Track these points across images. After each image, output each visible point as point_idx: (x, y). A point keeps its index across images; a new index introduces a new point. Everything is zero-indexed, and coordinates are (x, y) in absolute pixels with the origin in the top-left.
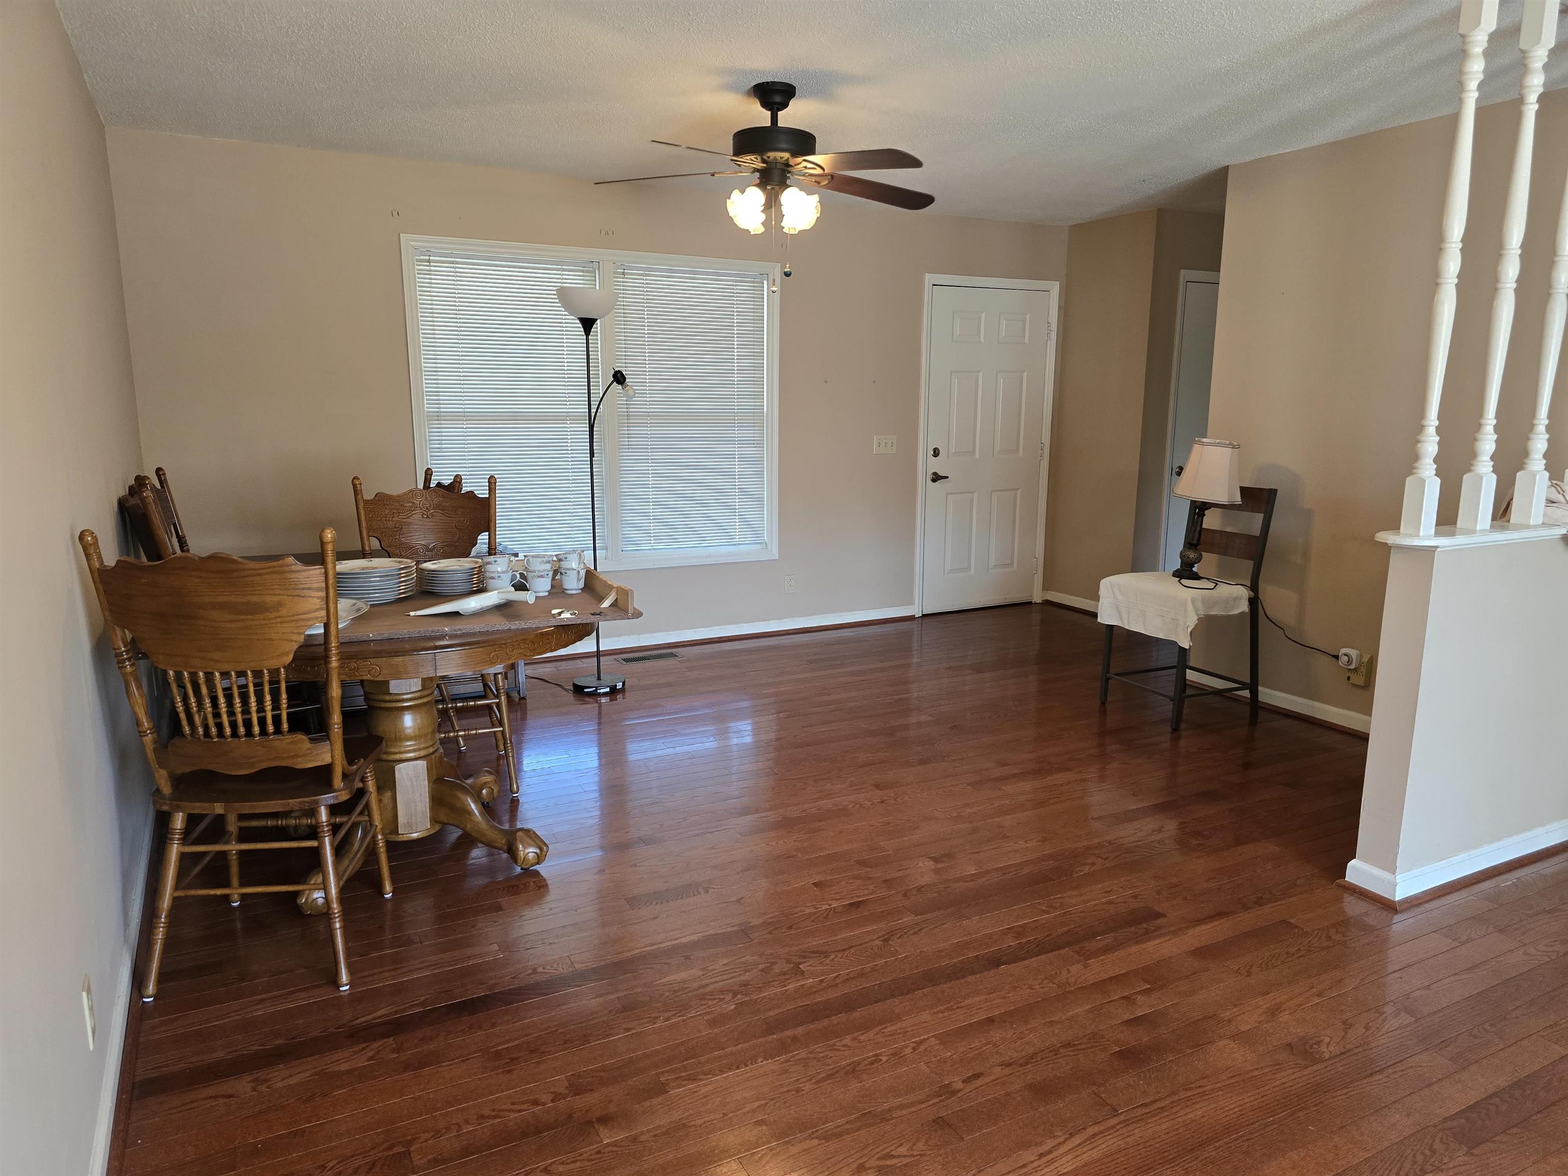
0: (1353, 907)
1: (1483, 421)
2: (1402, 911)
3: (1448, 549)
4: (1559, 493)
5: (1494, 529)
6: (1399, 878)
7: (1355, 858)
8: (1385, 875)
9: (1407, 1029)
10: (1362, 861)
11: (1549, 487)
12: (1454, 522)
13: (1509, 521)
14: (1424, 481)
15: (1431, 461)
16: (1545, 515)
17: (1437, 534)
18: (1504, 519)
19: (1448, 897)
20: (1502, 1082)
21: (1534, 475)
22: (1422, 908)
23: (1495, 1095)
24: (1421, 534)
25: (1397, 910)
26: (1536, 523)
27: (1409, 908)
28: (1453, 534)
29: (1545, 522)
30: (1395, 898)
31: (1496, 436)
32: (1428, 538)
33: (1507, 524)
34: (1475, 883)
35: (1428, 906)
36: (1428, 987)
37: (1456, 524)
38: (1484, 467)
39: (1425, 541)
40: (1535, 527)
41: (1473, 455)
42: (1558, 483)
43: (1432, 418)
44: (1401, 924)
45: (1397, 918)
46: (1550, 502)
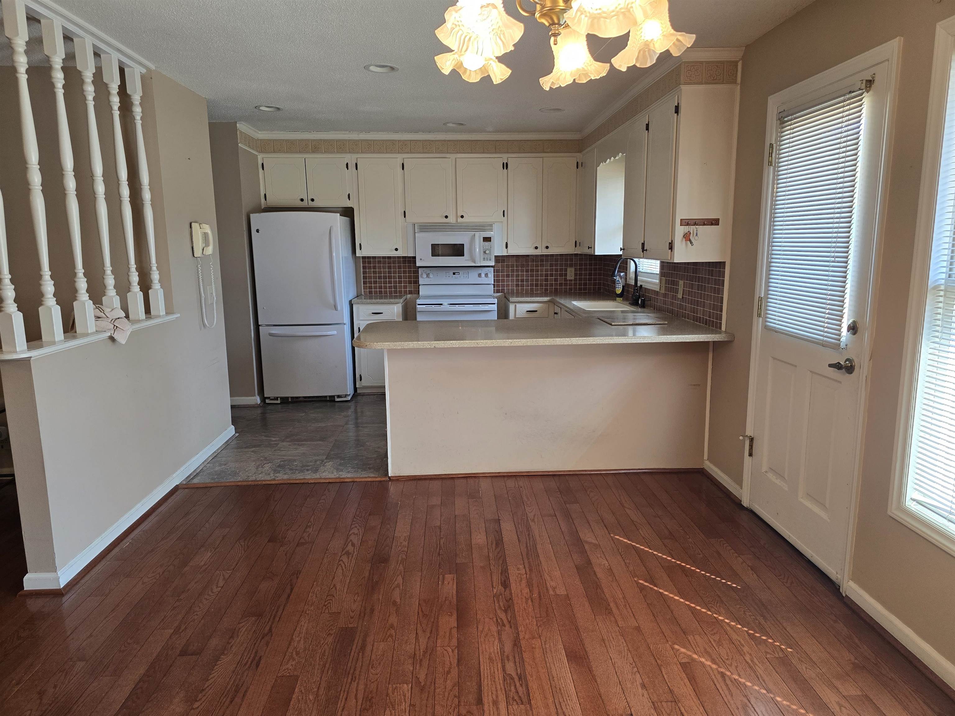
0: (34, 605)
1: (42, 273)
2: (66, 593)
3: (38, 357)
4: (101, 312)
5: (67, 339)
6: (59, 573)
7: (27, 573)
8: (50, 575)
9: (82, 671)
10: (33, 572)
11: (94, 309)
12: (40, 337)
13: (76, 332)
14: (11, 316)
15: (13, 302)
16: (96, 326)
17: (29, 348)
18: (73, 331)
19: (94, 570)
20: (142, 670)
21: (83, 303)
22: (79, 585)
23: (139, 682)
24: (18, 349)
25: (63, 594)
26: (92, 331)
27: (70, 589)
28: (41, 346)
29: (97, 330)
30: (60, 587)
31: (53, 282)
32: (22, 352)
33: (75, 334)
34: (108, 553)
35: (83, 581)
36: (91, 635)
37: (42, 339)
38: (50, 301)
39: (21, 355)
40: (92, 334)
41: (41, 295)
42: (100, 306)
43: (6, 273)
44: (67, 601)
45: (64, 599)
46: (98, 318)
